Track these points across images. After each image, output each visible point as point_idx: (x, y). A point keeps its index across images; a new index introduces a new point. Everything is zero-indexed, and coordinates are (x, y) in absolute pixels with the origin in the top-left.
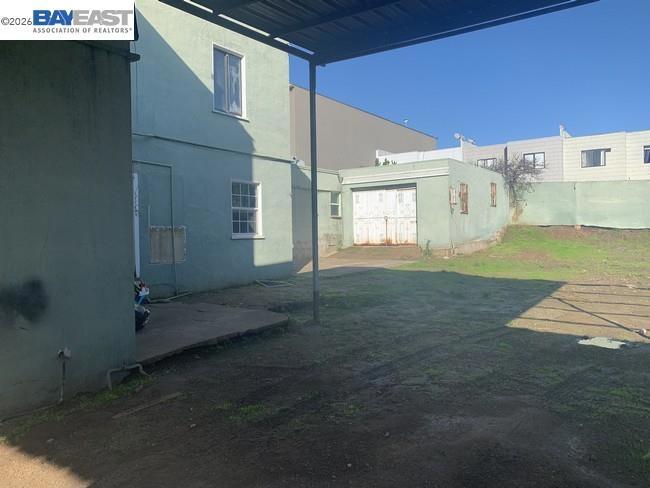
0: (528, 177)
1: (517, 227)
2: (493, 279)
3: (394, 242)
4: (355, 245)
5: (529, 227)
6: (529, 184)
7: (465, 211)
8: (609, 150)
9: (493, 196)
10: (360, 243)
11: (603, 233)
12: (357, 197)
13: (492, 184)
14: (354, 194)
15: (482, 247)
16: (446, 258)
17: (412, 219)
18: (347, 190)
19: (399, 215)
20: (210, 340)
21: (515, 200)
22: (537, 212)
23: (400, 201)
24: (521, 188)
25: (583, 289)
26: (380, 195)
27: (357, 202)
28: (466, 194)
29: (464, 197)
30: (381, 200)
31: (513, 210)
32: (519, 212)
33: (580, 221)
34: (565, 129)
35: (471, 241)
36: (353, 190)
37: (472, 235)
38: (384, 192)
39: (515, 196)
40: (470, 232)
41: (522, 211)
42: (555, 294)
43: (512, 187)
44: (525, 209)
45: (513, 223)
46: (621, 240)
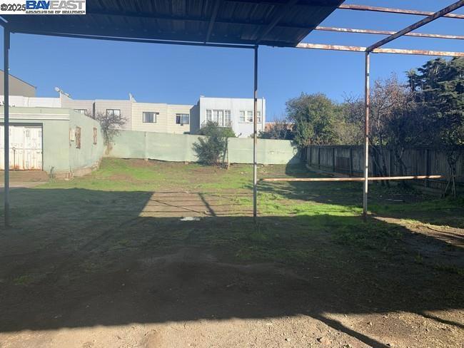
0: (117, 126)
1: (108, 158)
2: (111, 192)
3: (21, 168)
5: (116, 159)
6: (117, 130)
7: (79, 147)
8: (158, 114)
9: (95, 136)
13: (95, 129)
15: (88, 172)
16: (67, 179)
17: (38, 151)
19: (27, 147)
21: (107, 140)
22: (121, 149)
23: (28, 136)
24: (111, 133)
25: (165, 195)
28: (79, 134)
29: (78, 136)
31: (106, 147)
32: (110, 149)
33: (148, 156)
34: (133, 97)
35: (82, 168)
37: (82, 164)
39: (107, 138)
40: (81, 162)
41: (111, 148)
42: (152, 198)
43: (105, 132)
44: (114, 146)
45: (106, 156)
46: (170, 168)
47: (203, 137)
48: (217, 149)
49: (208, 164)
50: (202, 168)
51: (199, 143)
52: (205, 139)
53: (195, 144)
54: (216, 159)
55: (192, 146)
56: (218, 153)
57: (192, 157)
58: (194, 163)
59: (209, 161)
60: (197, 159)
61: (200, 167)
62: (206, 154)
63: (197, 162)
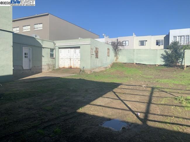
3: (73, 67)
4: (60, 68)
5: (120, 63)
6: (121, 49)
7: (97, 57)
9: (108, 53)
10: (61, 67)
11: (142, 66)
12: (61, 51)
13: (108, 49)
14: (60, 50)
15: (103, 69)
16: (89, 73)
17: (79, 59)
18: (57, 48)
19: (75, 58)
21: (116, 54)
22: (123, 58)
23: (75, 53)
24: (118, 50)
26: (69, 50)
27: (61, 52)
29: (97, 52)
30: (69, 52)
32: (117, 58)
33: (135, 62)
34: (135, 34)
36: (59, 48)
37: (100, 66)
38: (69, 49)
39: (116, 53)
40: (99, 64)
43: (115, 50)
44: (119, 57)
45: (115, 62)
46: (147, 68)
47: (167, 50)
48: (177, 57)
49: (170, 66)
50: (167, 68)
51: (165, 54)
52: (169, 51)
53: (162, 55)
54: (176, 63)
55: (161, 56)
56: (177, 60)
57: (160, 62)
58: (162, 65)
59: (172, 64)
60: (163, 63)
61: (165, 68)
62: (169, 60)
63: (163, 65)
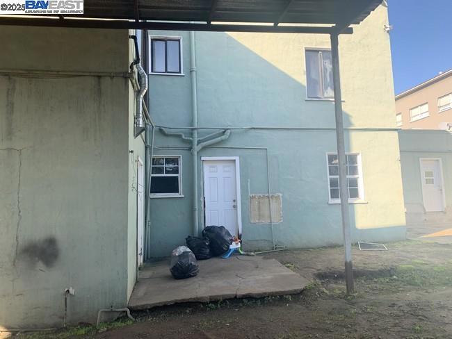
20: (201, 298)
